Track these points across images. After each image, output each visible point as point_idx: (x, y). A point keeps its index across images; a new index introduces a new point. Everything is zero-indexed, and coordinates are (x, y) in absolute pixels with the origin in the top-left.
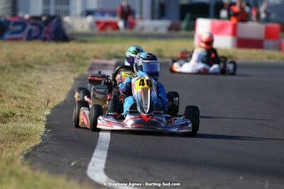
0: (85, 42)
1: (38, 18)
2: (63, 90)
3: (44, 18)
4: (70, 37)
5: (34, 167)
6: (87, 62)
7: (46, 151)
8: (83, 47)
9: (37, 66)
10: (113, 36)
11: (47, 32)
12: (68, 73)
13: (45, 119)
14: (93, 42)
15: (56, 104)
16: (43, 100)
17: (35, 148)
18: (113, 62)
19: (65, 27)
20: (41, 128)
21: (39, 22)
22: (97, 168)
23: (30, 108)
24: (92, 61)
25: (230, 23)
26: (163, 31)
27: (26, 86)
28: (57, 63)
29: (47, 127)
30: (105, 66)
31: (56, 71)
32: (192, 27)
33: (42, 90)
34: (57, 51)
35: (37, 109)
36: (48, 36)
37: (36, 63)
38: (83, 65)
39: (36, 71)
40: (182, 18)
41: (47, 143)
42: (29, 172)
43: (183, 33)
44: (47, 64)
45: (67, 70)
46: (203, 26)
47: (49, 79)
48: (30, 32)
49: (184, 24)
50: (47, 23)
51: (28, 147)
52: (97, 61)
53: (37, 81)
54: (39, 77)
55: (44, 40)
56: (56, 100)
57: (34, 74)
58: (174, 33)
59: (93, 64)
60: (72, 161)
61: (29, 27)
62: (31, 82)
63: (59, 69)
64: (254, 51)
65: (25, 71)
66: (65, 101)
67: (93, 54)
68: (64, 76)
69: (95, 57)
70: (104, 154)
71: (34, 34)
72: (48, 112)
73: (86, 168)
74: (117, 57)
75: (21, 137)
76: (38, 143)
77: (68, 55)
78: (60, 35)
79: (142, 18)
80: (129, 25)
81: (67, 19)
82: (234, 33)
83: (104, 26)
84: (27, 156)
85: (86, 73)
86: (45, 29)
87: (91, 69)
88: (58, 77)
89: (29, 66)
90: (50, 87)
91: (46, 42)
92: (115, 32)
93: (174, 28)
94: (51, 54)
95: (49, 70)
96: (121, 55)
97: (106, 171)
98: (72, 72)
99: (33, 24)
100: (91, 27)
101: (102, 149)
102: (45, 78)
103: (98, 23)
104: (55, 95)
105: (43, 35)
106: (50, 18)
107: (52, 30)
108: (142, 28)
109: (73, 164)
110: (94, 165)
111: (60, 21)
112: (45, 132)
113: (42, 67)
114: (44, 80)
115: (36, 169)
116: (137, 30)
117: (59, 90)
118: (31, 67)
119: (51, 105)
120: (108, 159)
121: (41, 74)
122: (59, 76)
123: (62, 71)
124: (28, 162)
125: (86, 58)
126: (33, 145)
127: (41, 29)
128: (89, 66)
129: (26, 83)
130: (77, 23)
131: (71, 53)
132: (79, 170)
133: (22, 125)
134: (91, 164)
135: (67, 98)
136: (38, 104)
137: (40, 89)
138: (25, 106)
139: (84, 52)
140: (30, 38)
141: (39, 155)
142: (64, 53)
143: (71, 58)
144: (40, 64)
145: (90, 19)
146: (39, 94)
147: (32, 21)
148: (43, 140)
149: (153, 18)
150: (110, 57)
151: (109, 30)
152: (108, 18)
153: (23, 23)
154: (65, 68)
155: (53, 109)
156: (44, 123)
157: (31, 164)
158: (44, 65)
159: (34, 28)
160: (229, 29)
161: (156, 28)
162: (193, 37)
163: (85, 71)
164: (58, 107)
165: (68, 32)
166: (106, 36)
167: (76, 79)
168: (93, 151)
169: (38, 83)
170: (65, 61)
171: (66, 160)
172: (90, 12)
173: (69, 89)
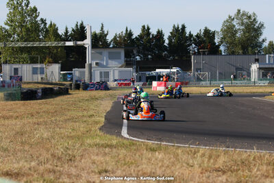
0: (115, 90)
2: (109, 107)
3: (101, 83)
4: (110, 89)
5: (104, 132)
6: (116, 97)
7: (106, 127)
14: (118, 90)
15: (108, 111)
17: (102, 126)
19: (108, 85)
20: (103, 119)
21: (99, 84)
22: (124, 132)
23: (99, 113)
25: (163, 82)
28: (106, 97)
29: (105, 119)
31: (106, 100)
32: (151, 84)
34: (106, 93)
35: (101, 113)
37: (99, 98)
40: (147, 81)
41: (106, 125)
42: (103, 134)
46: (155, 83)
47: (104, 103)
48: (96, 87)
49: (148, 83)
53: (100, 104)
55: (101, 90)
57: (99, 101)
58: (145, 86)
60: (116, 131)
62: (98, 104)
65: (96, 101)
66: (110, 110)
68: (109, 102)
69: (119, 95)
71: (98, 88)
72: (105, 114)
73: (121, 132)
75: (97, 123)
76: (103, 124)
78: (107, 88)
81: (108, 83)
82: (165, 85)
83: (121, 85)
84: (100, 129)
87: (118, 99)
88: (107, 102)
89: (97, 99)
90: (105, 106)
94: (104, 95)
95: (103, 100)
97: (128, 133)
98: (111, 100)
100: (117, 85)
101: (125, 126)
102: (102, 103)
103: (119, 83)
104: (107, 108)
105: (101, 88)
106: (103, 82)
107: (103, 86)
111: (106, 83)
112: (105, 121)
119: (106, 112)
120: (128, 129)
121: (101, 101)
124: (101, 131)
127: (100, 86)
129: (96, 105)
130: (111, 84)
131: (110, 94)
133: (97, 119)
137: (101, 107)
139: (115, 93)
140: (96, 89)
141: (104, 129)
142: (108, 94)
143: (111, 96)
145: (116, 82)
147: (97, 84)
149: (138, 81)
151: (123, 86)
152: (122, 82)
153: (94, 84)
154: (109, 99)
158: (102, 98)
159: (98, 86)
160: (163, 84)
162: (151, 87)
163: (116, 99)
165: (109, 87)
167: (113, 103)
168: (122, 127)
170: (109, 97)
171: (114, 130)
172: (115, 80)
173: (111, 106)
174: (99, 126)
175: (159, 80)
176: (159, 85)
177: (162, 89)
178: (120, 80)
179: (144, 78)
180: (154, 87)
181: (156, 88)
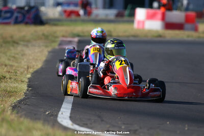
0: (55, 25)
2: (40, 60)
3: (26, 8)
4: (45, 21)
5: (19, 115)
6: (57, 39)
7: (28, 103)
8: (54, 28)
9: (22, 43)
10: (76, 21)
11: (28, 18)
12: (44, 48)
13: (27, 81)
14: (62, 25)
15: (35, 70)
17: (20, 102)
18: (76, 39)
19: (41, 14)
20: (24, 87)
21: (23, 11)
22: (64, 116)
23: (16, 73)
24: (61, 39)
25: (160, 12)
26: (112, 17)
27: (14, 57)
28: (35, 40)
29: (29, 86)
30: (70, 42)
31: (35, 46)
32: (133, 15)
33: (25, 60)
34: (36, 32)
35: (22, 73)
36: (29, 21)
37: (21, 41)
38: (54, 41)
39: (20, 46)
40: (125, 8)
41: (28, 98)
42: (16, 119)
43: (126, 18)
44: (28, 41)
45: (43, 46)
47: (30, 52)
48: (17, 18)
49: (127, 12)
50: (28, 11)
51: (15, 101)
52: (65, 39)
53: (22, 53)
54: (22, 50)
55: (27, 23)
56: (35, 67)
57: (19, 48)
58: (120, 19)
59: (62, 41)
60: (47, 111)
61: (16, 14)
62: (17, 54)
63: (37, 45)
64: (177, 32)
65: (13, 46)
66: (42, 68)
67: (61, 34)
68: (41, 50)
69: (63, 36)
70: (70, 106)
71: (19, 19)
72: (29, 76)
73: (56, 116)
74: (78, 36)
76: (22, 97)
77: (43, 35)
78: (38, 20)
79: (96, 8)
80: (88, 13)
81: (43, 9)
82: (163, 18)
83: (70, 14)
84: (14, 107)
86: (27, 16)
87: (60, 44)
88: (36, 51)
89: (15, 43)
90: (31, 58)
91: (28, 26)
92: (78, 18)
93: (119, 15)
94: (32, 34)
95: (30, 45)
96: (82, 34)
97: (71, 118)
98: (47, 46)
99: (18, 12)
100: (60, 14)
103: (65, 11)
104: (34, 63)
105: (26, 20)
106: (31, 8)
107: (32, 16)
108: (97, 15)
109: (47, 113)
110: (62, 113)
111: (38, 10)
112: (27, 90)
113: (25, 43)
114: (26, 52)
115: (21, 117)
116: (93, 16)
117: (37, 59)
118: (17, 43)
119: (31, 70)
120: (72, 109)
121: (24, 48)
123: (39, 46)
124: (15, 111)
125: (57, 37)
126: (18, 99)
127: (24, 16)
128: (58, 43)
129: (13, 55)
131: (46, 33)
132: (52, 117)
134: (60, 113)
136: (22, 70)
137: (23, 59)
138: (13, 71)
139: (55, 32)
140: (17, 22)
141: (23, 107)
142: (41, 33)
143: (46, 37)
144: (23, 41)
145: (59, 8)
146: (23, 62)
147: (18, 10)
148: (26, 96)
149: (104, 8)
150: (74, 36)
151: (73, 17)
154: (41, 44)
155: (33, 74)
156: (27, 84)
157: (17, 113)
158: (27, 42)
159: (19, 15)
160: (159, 16)
161: (107, 15)
162: (132, 22)
163: (56, 46)
164: (36, 72)
165: (44, 18)
166: (71, 21)
167: (49, 52)
168: (62, 104)
169: (23, 55)
170: (41, 39)
171: (42, 110)
172: (58, 4)
173: (44, 59)
174: (14, 100)
175: (151, 6)
176: (150, 17)
180: (139, 22)
181: (143, 23)
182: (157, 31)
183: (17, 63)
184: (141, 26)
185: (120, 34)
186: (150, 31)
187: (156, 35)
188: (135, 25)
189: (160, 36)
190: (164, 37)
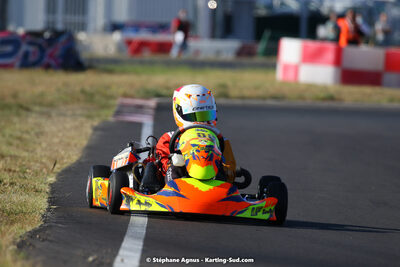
0: (110, 72)
1: (37, 35)
2: (76, 145)
3: (47, 35)
4: (86, 64)
6: (112, 102)
7: (49, 238)
8: (107, 79)
9: (37, 108)
10: (151, 63)
12: (83, 119)
13: (48, 190)
14: (123, 72)
15: (65, 166)
16: (44, 160)
17: (33, 234)
18: (152, 103)
19: (79, 48)
20: (42, 203)
21: (39, 41)
23: (25, 172)
24: (119, 101)
25: (331, 47)
26: (229, 56)
27: (20, 139)
28: (66, 103)
29: (51, 201)
30: (139, 109)
31: (64, 115)
32: (273, 51)
33: (44, 145)
34: (66, 85)
35: (37, 174)
36: (53, 62)
37: (35, 104)
38: (106, 107)
39: (34, 115)
40: (258, 37)
41: (50, 227)
43: (259, 59)
44: (51, 105)
45: (81, 115)
46: (291, 49)
47: (54, 129)
48: (26, 55)
49: (261, 46)
50: (51, 41)
51: (22, 233)
52: (128, 101)
53: (37, 130)
54: (38, 125)
55: (48, 67)
56: (65, 161)
57: (32, 119)
58: (245, 60)
59: (123, 106)
60: (89, 255)
61: (24, 48)
62: (27, 132)
63: (69, 113)
64: (367, 90)
65: (18, 115)
66: (79, 163)
67: (121, 91)
68: (77, 123)
69: (125, 96)
70: (139, 245)
71: (32, 59)
72: (52, 179)
73: (111, 265)
74: (158, 95)
76: (37, 226)
77: (83, 91)
78: (72, 60)
79: (196, 37)
81: (82, 36)
82: (338, 61)
83: (139, 47)
84: (21, 246)
85: (111, 119)
86: (49, 51)
87: (118, 113)
88: (68, 126)
89: (23, 108)
90: (56, 140)
91: (51, 72)
92: (155, 58)
93: (244, 52)
94: (58, 90)
95: (54, 114)
96: (164, 92)
98: (89, 117)
99: (31, 43)
100: (119, 48)
101: (135, 237)
102: (49, 126)
103: (129, 43)
104: (63, 153)
105: (46, 60)
106: (57, 34)
107: (58, 53)
108: (197, 52)
109: (91, 259)
110: (123, 261)
111: (71, 39)
112: (48, 210)
113: (45, 109)
114: (47, 129)
117: (69, 144)
118: (28, 109)
119: (58, 168)
120: (144, 251)
121: (43, 120)
122: (69, 124)
123: (74, 116)
124: (22, 254)
125: (112, 97)
126: (29, 229)
127: (42, 50)
128: (115, 109)
129: (18, 134)
130: (98, 42)
131: (87, 88)
134: (118, 259)
135: (81, 158)
136: (36, 167)
137: (40, 144)
138: (17, 169)
139: (108, 87)
140: (26, 64)
141: (39, 245)
142: (78, 89)
143: (88, 97)
144: (41, 104)
145: (117, 36)
146: (39, 150)
147: (28, 38)
148: (45, 222)
149: (213, 36)
150: (148, 95)
151: (147, 55)
152: (144, 35)
153: (15, 41)
154: (79, 112)
155: (59, 174)
156: (47, 196)
157: (26, 258)
158: (47, 107)
159: (31, 49)
160: (330, 55)
161: (218, 52)
162: (273, 67)
163: (109, 116)
164: (67, 171)
165: (84, 56)
166: (142, 63)
167: (95, 129)
168: (122, 240)
169: (38, 135)
170: (78, 100)
172: (115, 27)
173: (85, 143)
174: (19, 230)
175: (312, 34)
176: (310, 57)
177: (320, 75)
178: (137, 27)
179: (245, 25)
180: (286, 68)
181: (296, 69)
182: (325, 88)
183: (27, 151)
184: (291, 75)
185: (247, 93)
186: (310, 86)
187: (322, 95)
188: (279, 74)
189: (331, 98)
190: (340, 100)
